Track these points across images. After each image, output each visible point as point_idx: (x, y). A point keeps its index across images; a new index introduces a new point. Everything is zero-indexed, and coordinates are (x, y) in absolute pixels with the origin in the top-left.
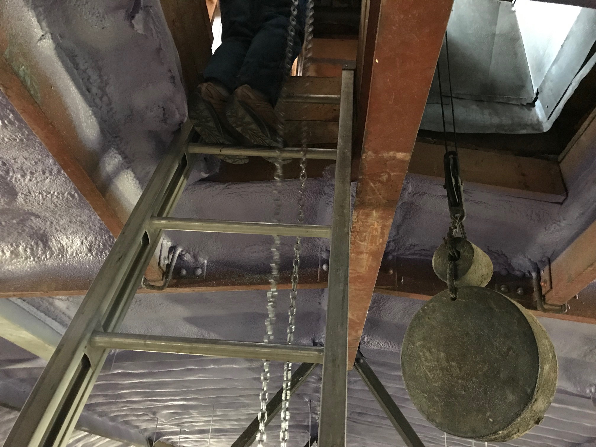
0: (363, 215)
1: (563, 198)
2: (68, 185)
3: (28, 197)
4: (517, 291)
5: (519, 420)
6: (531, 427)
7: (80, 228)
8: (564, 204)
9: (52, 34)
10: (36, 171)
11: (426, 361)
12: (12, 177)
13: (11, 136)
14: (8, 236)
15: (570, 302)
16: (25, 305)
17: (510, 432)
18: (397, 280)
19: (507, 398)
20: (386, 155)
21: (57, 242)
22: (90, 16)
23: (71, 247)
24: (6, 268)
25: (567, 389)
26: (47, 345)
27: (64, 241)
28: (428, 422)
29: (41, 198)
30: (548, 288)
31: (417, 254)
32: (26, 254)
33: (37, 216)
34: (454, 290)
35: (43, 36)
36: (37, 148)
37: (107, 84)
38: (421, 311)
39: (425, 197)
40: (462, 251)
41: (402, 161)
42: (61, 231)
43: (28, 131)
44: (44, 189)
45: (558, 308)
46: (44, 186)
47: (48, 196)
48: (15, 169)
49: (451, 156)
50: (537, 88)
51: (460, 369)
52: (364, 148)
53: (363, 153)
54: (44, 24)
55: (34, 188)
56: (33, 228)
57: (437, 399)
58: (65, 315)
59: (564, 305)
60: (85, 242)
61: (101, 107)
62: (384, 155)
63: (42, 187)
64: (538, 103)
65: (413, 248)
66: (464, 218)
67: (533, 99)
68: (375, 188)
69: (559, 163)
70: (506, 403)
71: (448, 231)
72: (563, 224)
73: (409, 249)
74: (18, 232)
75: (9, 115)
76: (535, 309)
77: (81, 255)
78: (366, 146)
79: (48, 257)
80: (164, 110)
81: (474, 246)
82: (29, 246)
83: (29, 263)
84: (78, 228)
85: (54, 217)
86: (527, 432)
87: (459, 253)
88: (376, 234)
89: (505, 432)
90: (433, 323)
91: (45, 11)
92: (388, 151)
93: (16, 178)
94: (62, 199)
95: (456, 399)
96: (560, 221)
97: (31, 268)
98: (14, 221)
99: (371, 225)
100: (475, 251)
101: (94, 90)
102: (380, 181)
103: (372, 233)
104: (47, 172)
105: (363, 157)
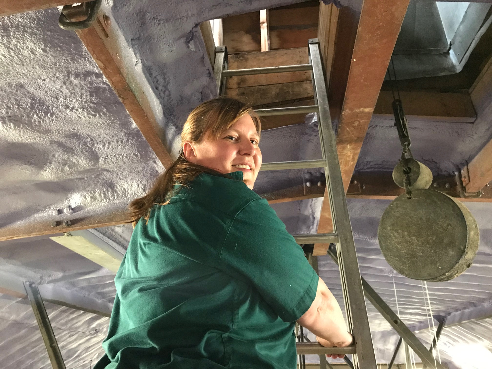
0: (340, 148)
1: (475, 119)
2: (134, 148)
3: (106, 160)
4: (445, 186)
5: (457, 265)
6: (465, 270)
7: (137, 176)
8: (475, 123)
9: (141, 60)
10: (112, 142)
11: (395, 238)
12: (96, 147)
13: (102, 122)
14: (88, 187)
15: (483, 189)
16: (97, 233)
17: (452, 273)
18: (360, 187)
19: (449, 254)
20: (357, 111)
21: (121, 187)
22: (165, 46)
23: (131, 189)
24: (89, 209)
25: (485, 252)
26: (114, 259)
27: (126, 186)
28: (400, 275)
29: (115, 159)
30: (467, 182)
31: (372, 168)
32: (101, 197)
33: (108, 171)
34: (409, 193)
35: (137, 62)
36: (116, 127)
37: (168, 83)
38: (388, 208)
39: (377, 128)
40: (412, 167)
41: (369, 113)
42: (123, 179)
43: (114, 118)
44: (117, 153)
45: (474, 194)
46: (117, 151)
47: (120, 157)
48: (99, 142)
49: (397, 103)
50: (450, 40)
51: (418, 241)
52: (344, 108)
53: (343, 111)
54: (138, 55)
55: (110, 153)
56: (104, 180)
57: (405, 260)
58: (122, 237)
59: (479, 192)
60: (140, 185)
61: (164, 98)
62: (356, 111)
63: (116, 151)
64: (451, 52)
65: (370, 164)
66: (410, 145)
67: (448, 49)
68: (349, 131)
69: (470, 94)
70: (449, 256)
71: (401, 155)
72: (475, 137)
73: (367, 165)
74: (94, 183)
75: (103, 109)
76: (459, 197)
77: (138, 194)
78: (345, 107)
79: (116, 198)
80: (202, 93)
81: (419, 163)
82: (102, 192)
83: (103, 203)
84: (135, 176)
85: (119, 170)
86: (462, 274)
87: (410, 169)
88: (349, 159)
89: (449, 274)
90: (397, 214)
91: (138, 47)
92: (359, 108)
93: (98, 148)
94: (130, 158)
95: (417, 258)
96: (473, 135)
97: (105, 207)
98: (93, 176)
99: (346, 154)
100: (420, 167)
101: (160, 88)
102: (353, 127)
103: (346, 159)
104: (120, 142)
105: (343, 113)
